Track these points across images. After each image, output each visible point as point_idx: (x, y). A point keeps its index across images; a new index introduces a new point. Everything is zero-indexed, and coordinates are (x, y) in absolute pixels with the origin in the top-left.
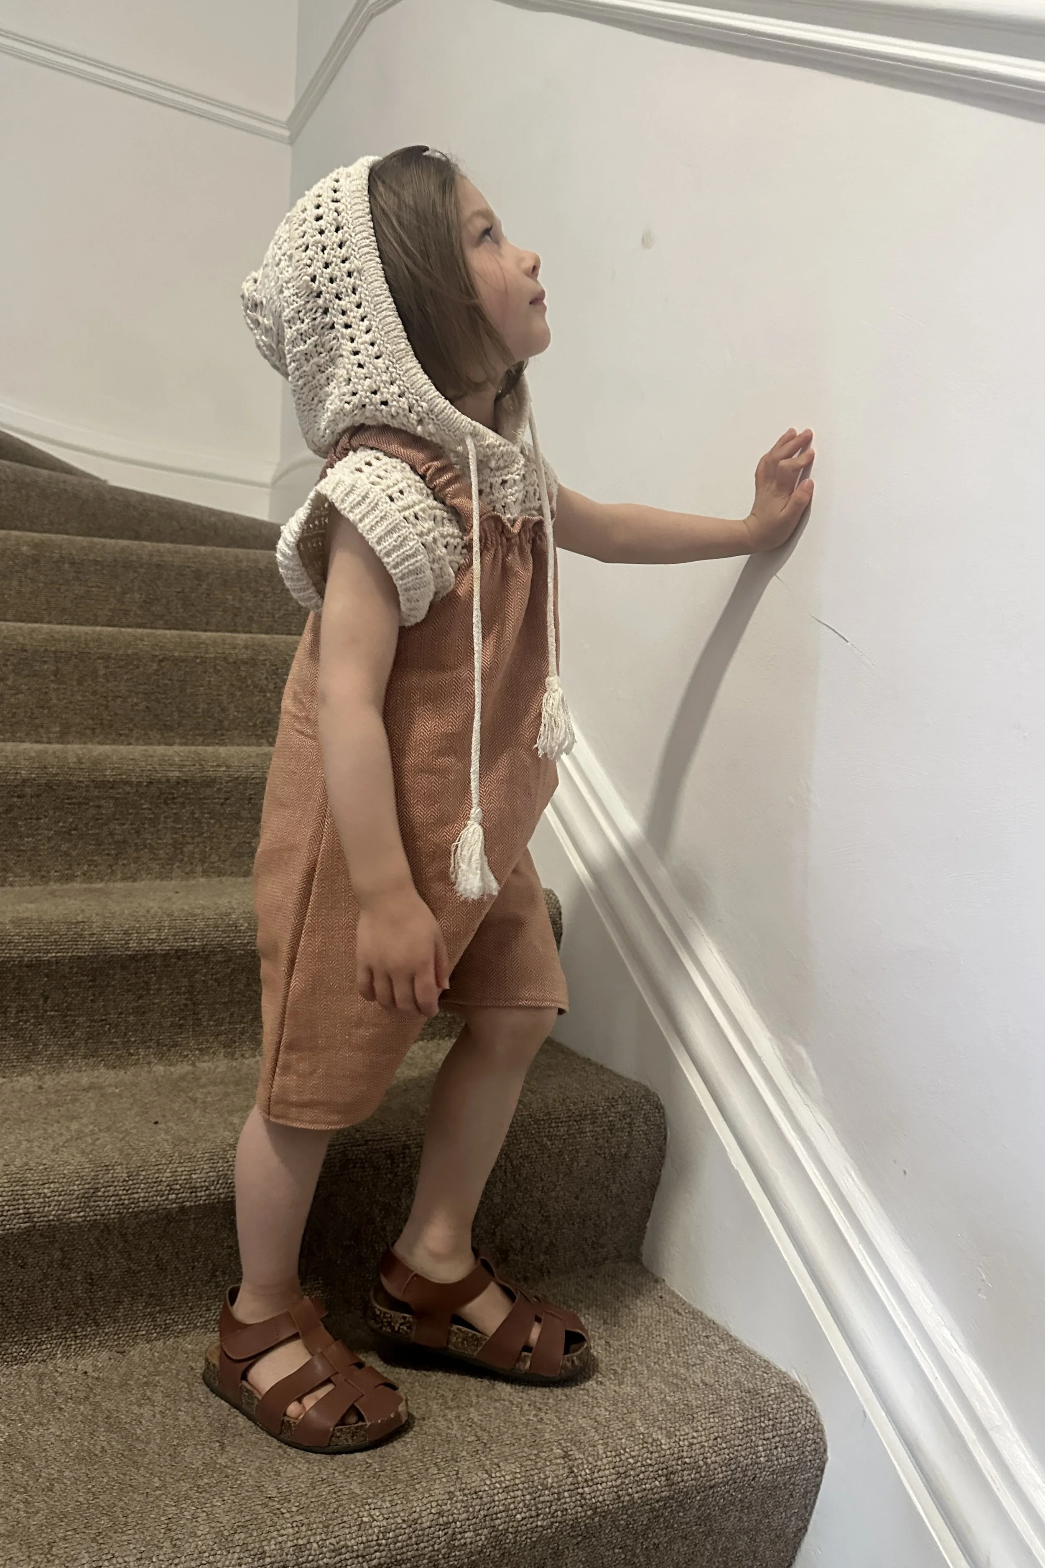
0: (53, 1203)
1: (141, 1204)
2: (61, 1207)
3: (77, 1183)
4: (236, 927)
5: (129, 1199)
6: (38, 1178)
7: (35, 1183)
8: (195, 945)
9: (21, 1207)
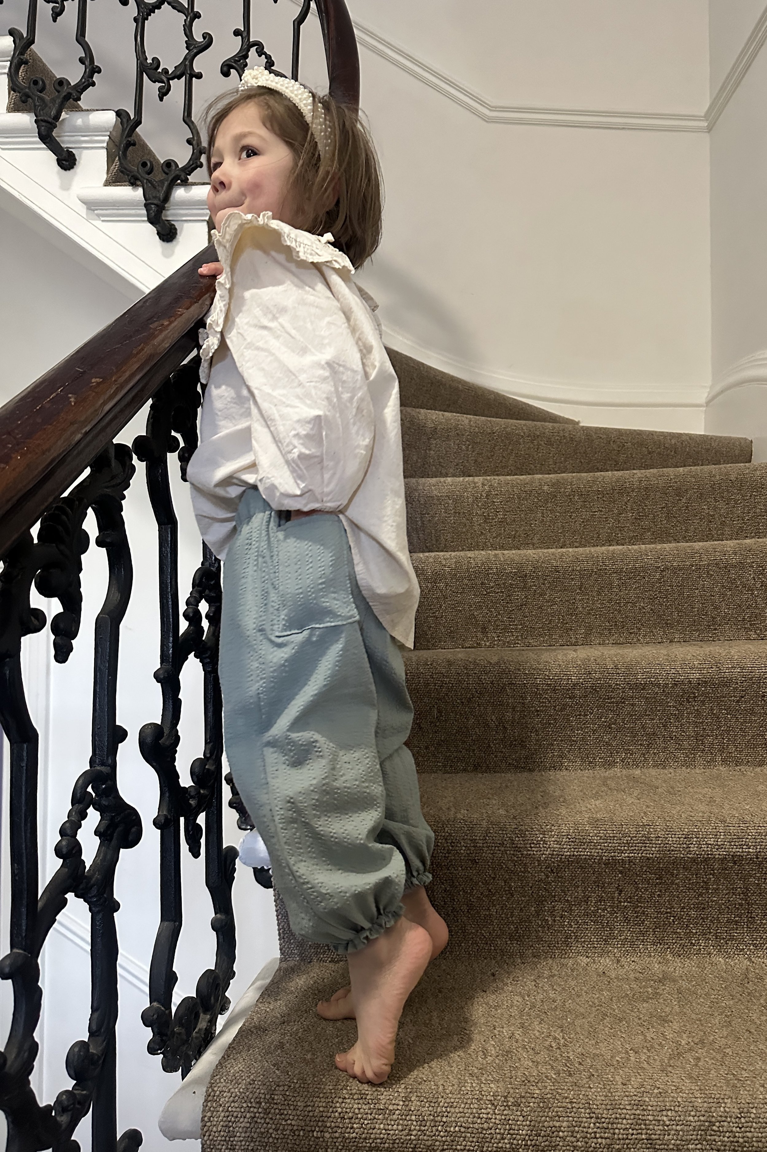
0: (673, 1132)
2: (679, 1137)
6: (655, 1104)
7: (654, 1108)
8: (749, 852)
9: (644, 1132)
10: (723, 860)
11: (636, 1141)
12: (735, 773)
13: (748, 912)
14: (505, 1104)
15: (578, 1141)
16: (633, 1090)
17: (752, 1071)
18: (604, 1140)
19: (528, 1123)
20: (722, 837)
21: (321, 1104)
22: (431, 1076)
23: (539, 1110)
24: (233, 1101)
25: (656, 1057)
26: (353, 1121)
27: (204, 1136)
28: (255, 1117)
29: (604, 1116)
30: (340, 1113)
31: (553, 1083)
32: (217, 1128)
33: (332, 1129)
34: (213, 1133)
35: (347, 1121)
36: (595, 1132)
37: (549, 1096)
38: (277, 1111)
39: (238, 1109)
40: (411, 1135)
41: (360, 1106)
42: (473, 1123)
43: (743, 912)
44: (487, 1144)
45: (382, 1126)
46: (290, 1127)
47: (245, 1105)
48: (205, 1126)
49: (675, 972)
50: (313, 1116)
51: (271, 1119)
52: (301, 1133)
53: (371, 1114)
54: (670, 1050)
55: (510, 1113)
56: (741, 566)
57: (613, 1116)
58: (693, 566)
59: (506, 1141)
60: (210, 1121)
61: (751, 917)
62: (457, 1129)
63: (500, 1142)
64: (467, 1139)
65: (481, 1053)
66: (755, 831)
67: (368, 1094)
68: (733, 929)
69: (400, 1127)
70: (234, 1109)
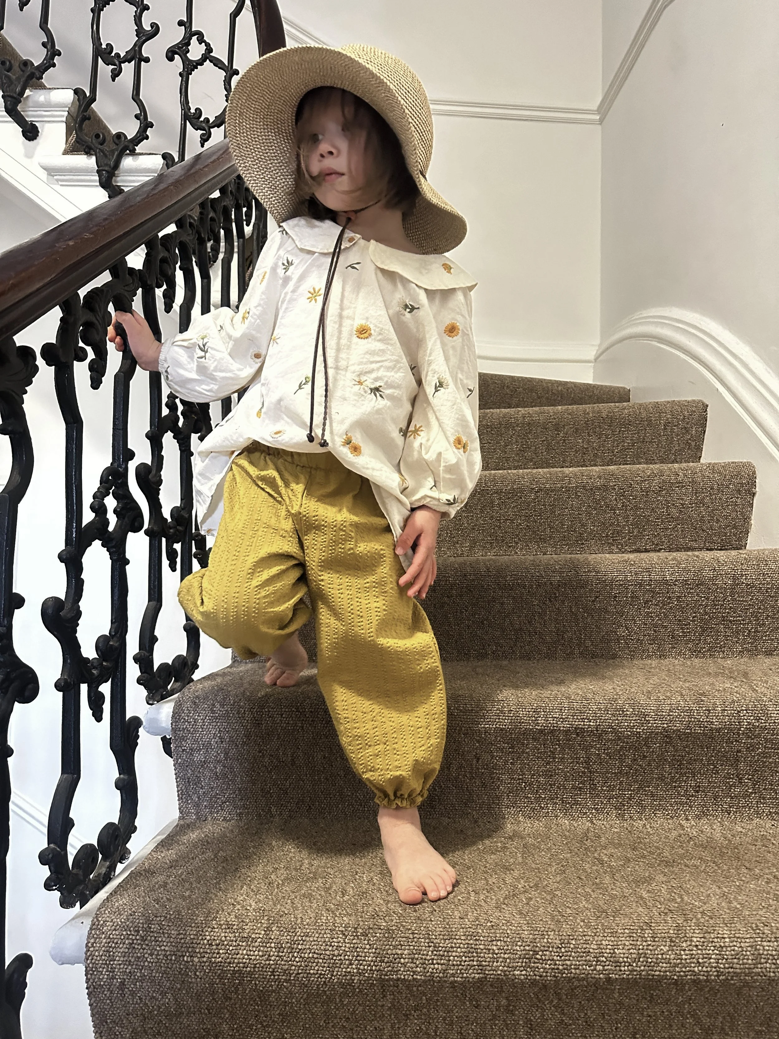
0: (501, 960)
1: (573, 971)
2: (506, 964)
3: (519, 944)
4: (623, 711)
5: (563, 965)
6: (487, 935)
7: (485, 939)
8: (590, 725)
9: (475, 959)
10: (567, 732)
11: (469, 967)
12: (589, 663)
13: (590, 780)
14: (355, 934)
15: (417, 967)
16: (468, 923)
17: (575, 909)
18: (440, 966)
19: (374, 950)
20: (566, 711)
21: (191, 933)
22: (292, 910)
23: (384, 939)
24: (115, 930)
25: (493, 897)
26: (219, 947)
27: (87, 959)
28: (133, 943)
29: (441, 945)
30: (208, 941)
31: (399, 917)
32: (99, 953)
33: (201, 954)
34: (95, 958)
35: (214, 947)
36: (433, 959)
37: (394, 928)
38: (153, 938)
39: (119, 937)
40: (270, 960)
41: (226, 935)
42: (325, 950)
43: (586, 779)
44: (336, 969)
45: (245, 952)
46: (163, 953)
47: (125, 933)
48: (89, 950)
49: (524, 831)
50: (184, 943)
51: (147, 945)
52: (173, 958)
53: (236, 941)
54: (507, 892)
55: (358, 942)
56: (605, 488)
57: (449, 945)
58: (563, 488)
59: (354, 966)
61: (593, 784)
62: (311, 955)
63: (348, 968)
64: (319, 964)
65: (340, 893)
66: (596, 707)
67: (234, 925)
68: (577, 795)
69: (261, 953)
70: (115, 937)
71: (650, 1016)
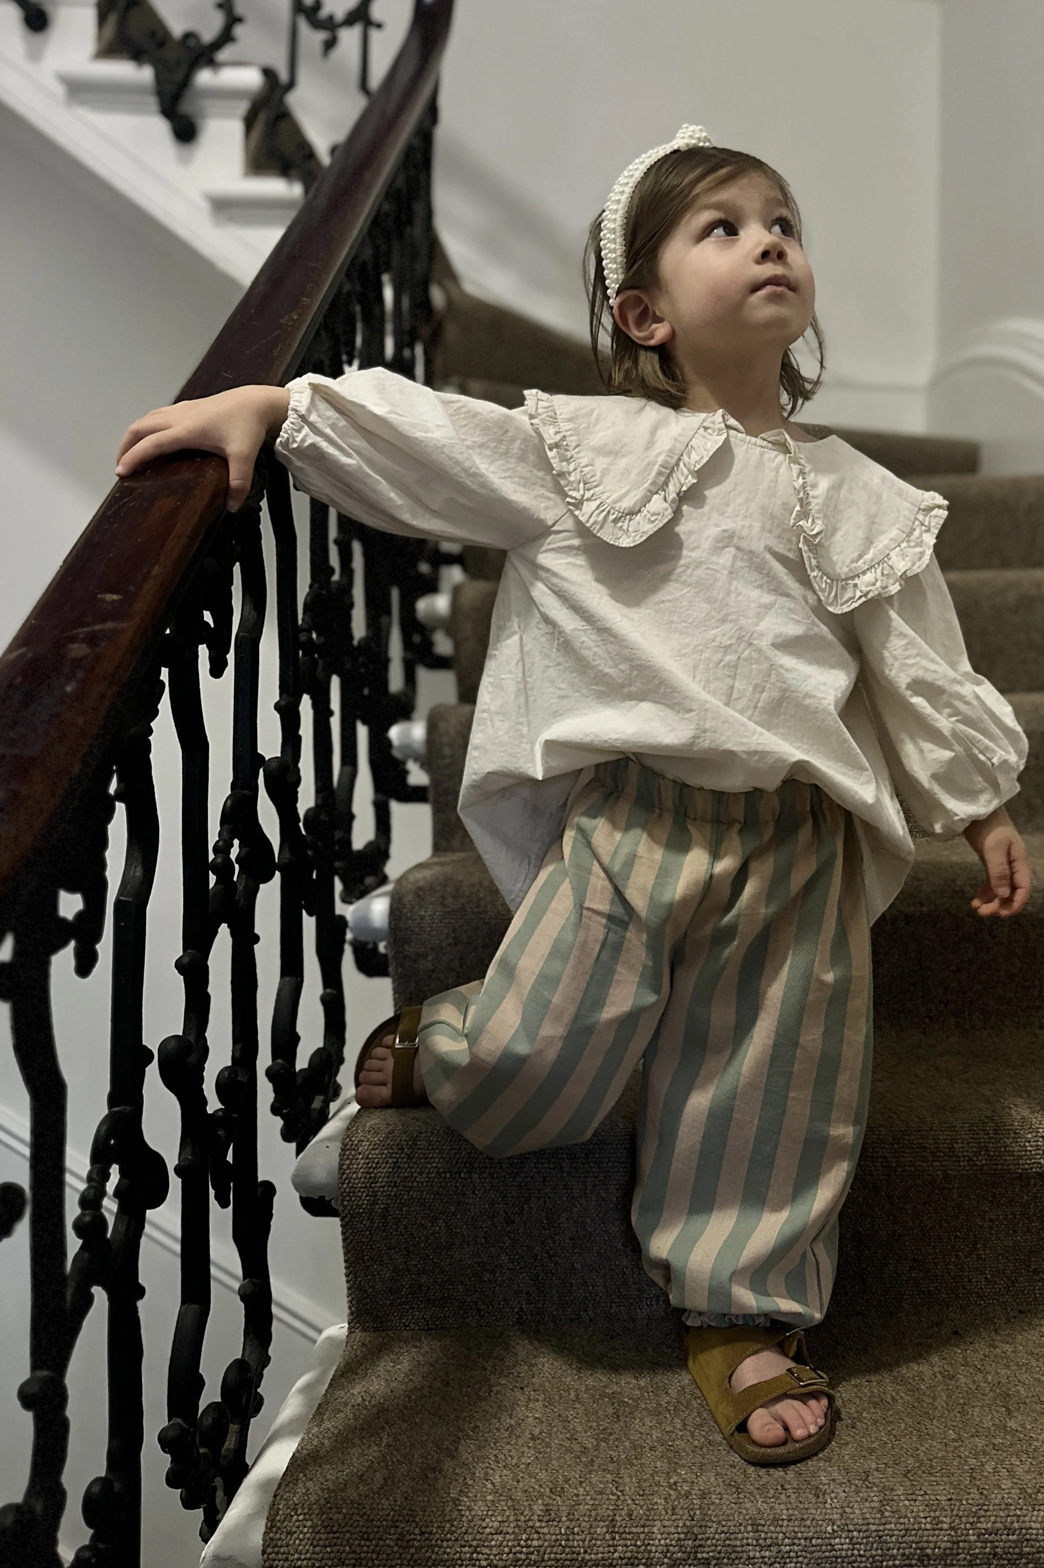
24: (373, 1149)
27: (343, 1184)
28: (397, 1162)
33: (480, 1170)
34: (353, 1180)
38: (421, 1156)
39: (379, 1156)
40: (563, 1172)
45: (532, 1165)
46: (436, 1170)
47: (386, 1152)
48: (344, 1174)
50: (458, 1160)
51: (416, 1163)
52: (448, 1175)
60: (348, 1168)
62: (610, 1164)
69: (551, 1165)
70: (375, 1156)
71: (991, 1221)
